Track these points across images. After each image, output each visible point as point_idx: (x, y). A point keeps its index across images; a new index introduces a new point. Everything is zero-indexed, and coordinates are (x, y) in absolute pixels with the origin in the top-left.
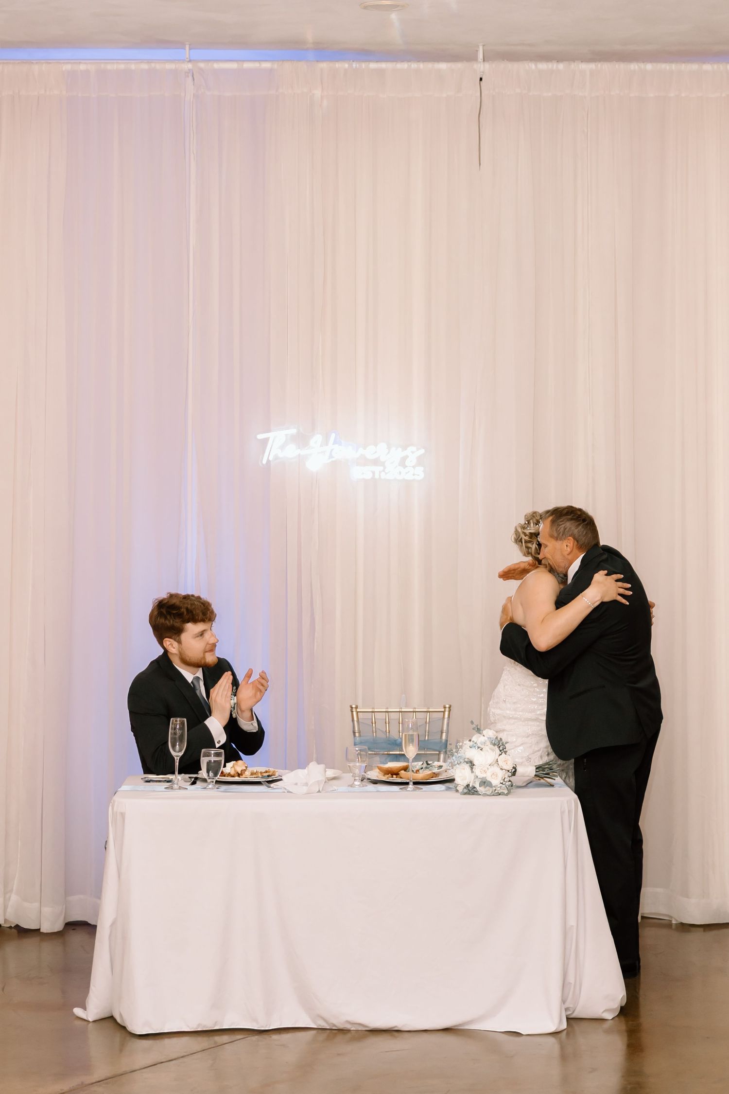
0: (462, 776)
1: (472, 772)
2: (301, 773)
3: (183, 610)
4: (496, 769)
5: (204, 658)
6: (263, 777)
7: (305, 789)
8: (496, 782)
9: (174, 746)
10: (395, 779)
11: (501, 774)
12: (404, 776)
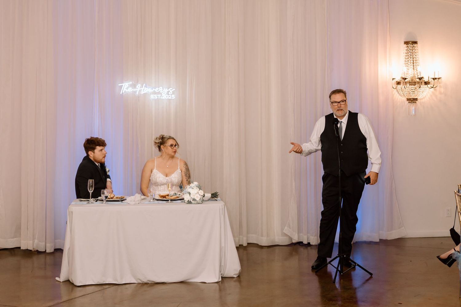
0: (187, 198)
1: (190, 196)
2: (132, 197)
4: (198, 195)
6: (120, 199)
7: (134, 203)
8: (198, 199)
9: (90, 189)
10: (164, 199)
11: (199, 197)
12: (168, 198)
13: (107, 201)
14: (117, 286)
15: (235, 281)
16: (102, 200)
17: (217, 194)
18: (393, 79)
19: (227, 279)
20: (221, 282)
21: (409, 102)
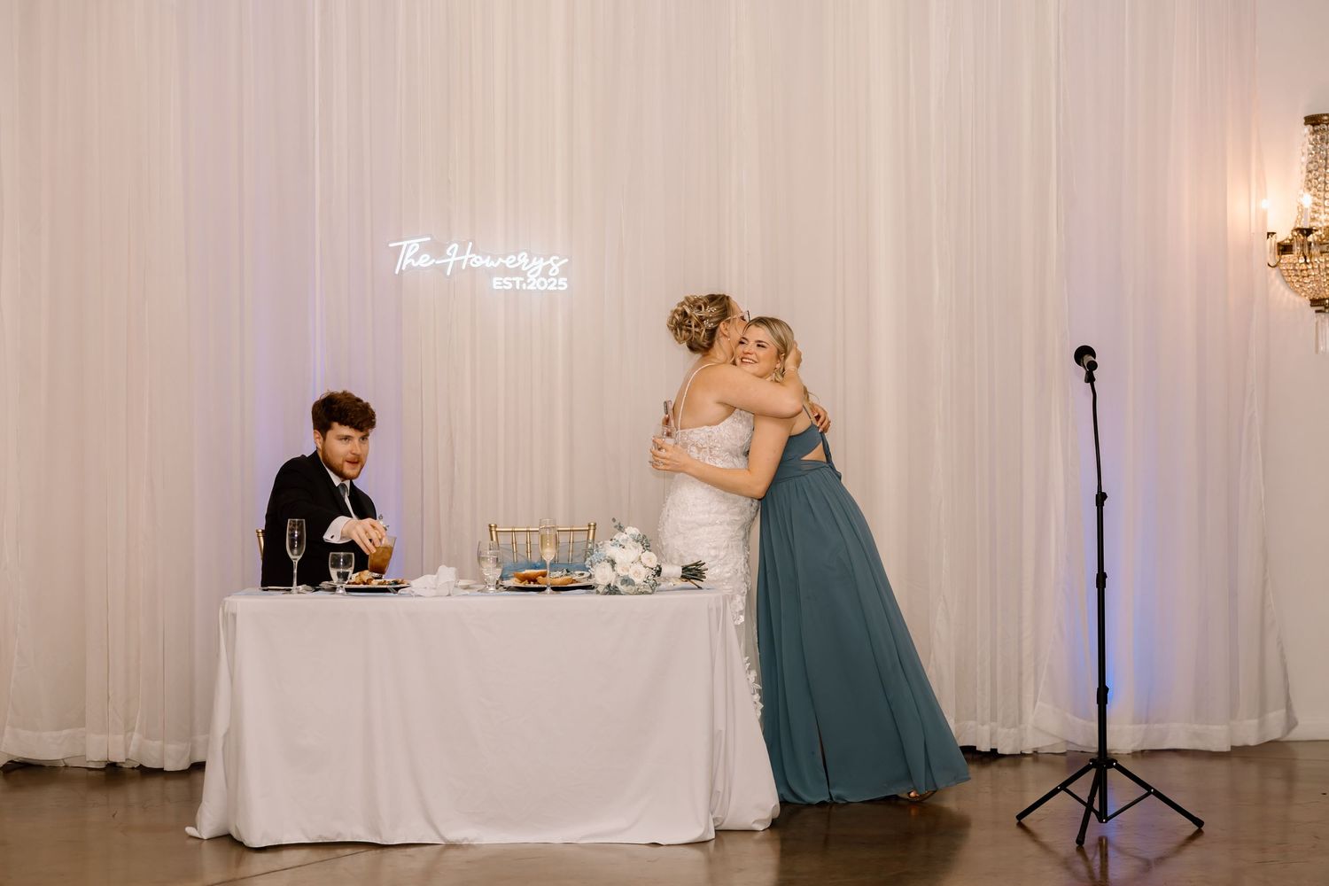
0: (602, 575)
1: (614, 571)
2: (429, 578)
4: (640, 568)
6: (390, 585)
8: (638, 580)
10: (532, 585)
11: (644, 572)
12: (542, 582)
13: (348, 590)
14: (378, 851)
15: (759, 842)
16: (334, 589)
18: (1269, 234)
19: (733, 836)
20: (712, 843)
21: (1317, 311)
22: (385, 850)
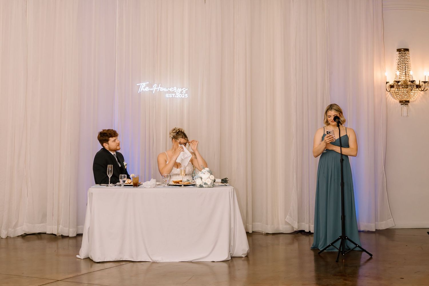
0: (198, 182)
1: (202, 181)
2: (148, 182)
3: (108, 134)
5: (117, 148)
7: (150, 186)
10: (178, 184)
11: (210, 181)
12: (181, 183)
14: (133, 263)
15: (243, 260)
17: (227, 180)
19: (236, 258)
20: (230, 261)
22: (135, 263)
